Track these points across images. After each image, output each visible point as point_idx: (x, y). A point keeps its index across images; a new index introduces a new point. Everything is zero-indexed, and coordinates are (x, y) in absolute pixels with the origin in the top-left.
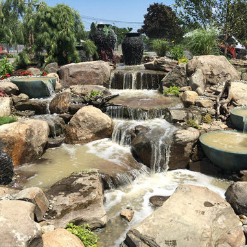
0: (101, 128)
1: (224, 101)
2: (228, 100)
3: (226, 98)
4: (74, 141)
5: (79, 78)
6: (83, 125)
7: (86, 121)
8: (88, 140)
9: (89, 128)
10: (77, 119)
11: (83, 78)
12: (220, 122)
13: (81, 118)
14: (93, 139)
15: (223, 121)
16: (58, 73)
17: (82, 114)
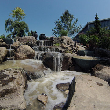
0: (29, 53)
1: (75, 47)
2: (76, 47)
3: (76, 46)
4: (18, 59)
5: (25, 40)
6: (22, 52)
7: (23, 50)
8: (23, 59)
9: (24, 53)
10: (20, 49)
11: (26, 40)
12: (75, 54)
13: (21, 49)
14: (26, 58)
15: (76, 53)
16: (18, 39)
17: (22, 47)
